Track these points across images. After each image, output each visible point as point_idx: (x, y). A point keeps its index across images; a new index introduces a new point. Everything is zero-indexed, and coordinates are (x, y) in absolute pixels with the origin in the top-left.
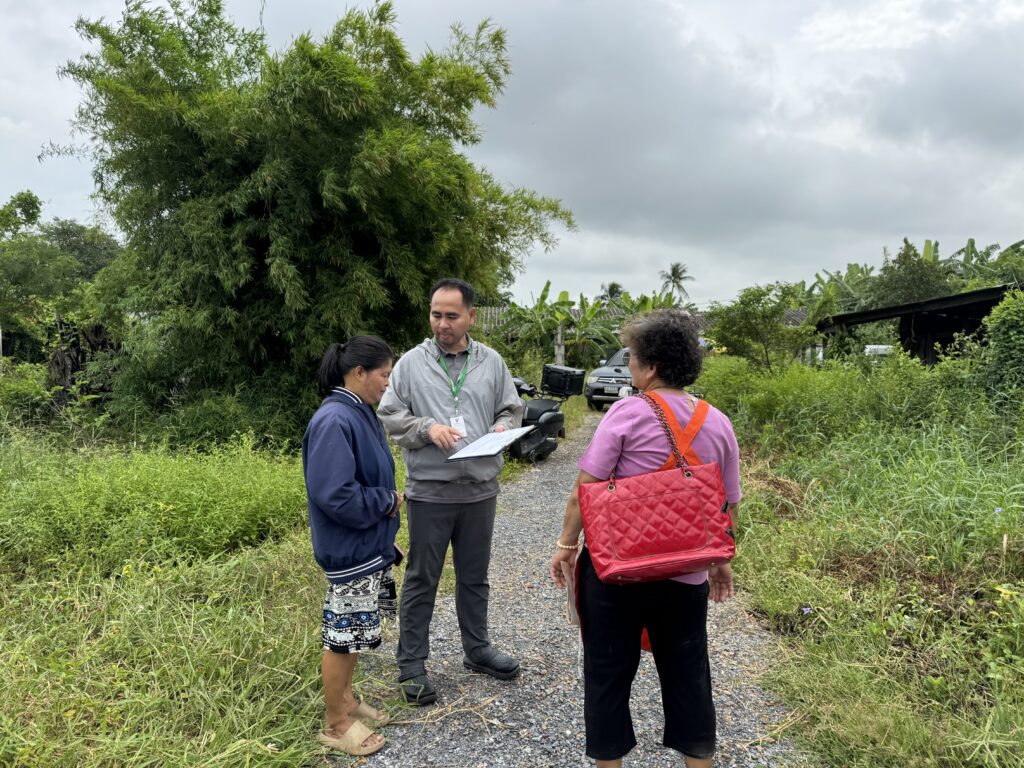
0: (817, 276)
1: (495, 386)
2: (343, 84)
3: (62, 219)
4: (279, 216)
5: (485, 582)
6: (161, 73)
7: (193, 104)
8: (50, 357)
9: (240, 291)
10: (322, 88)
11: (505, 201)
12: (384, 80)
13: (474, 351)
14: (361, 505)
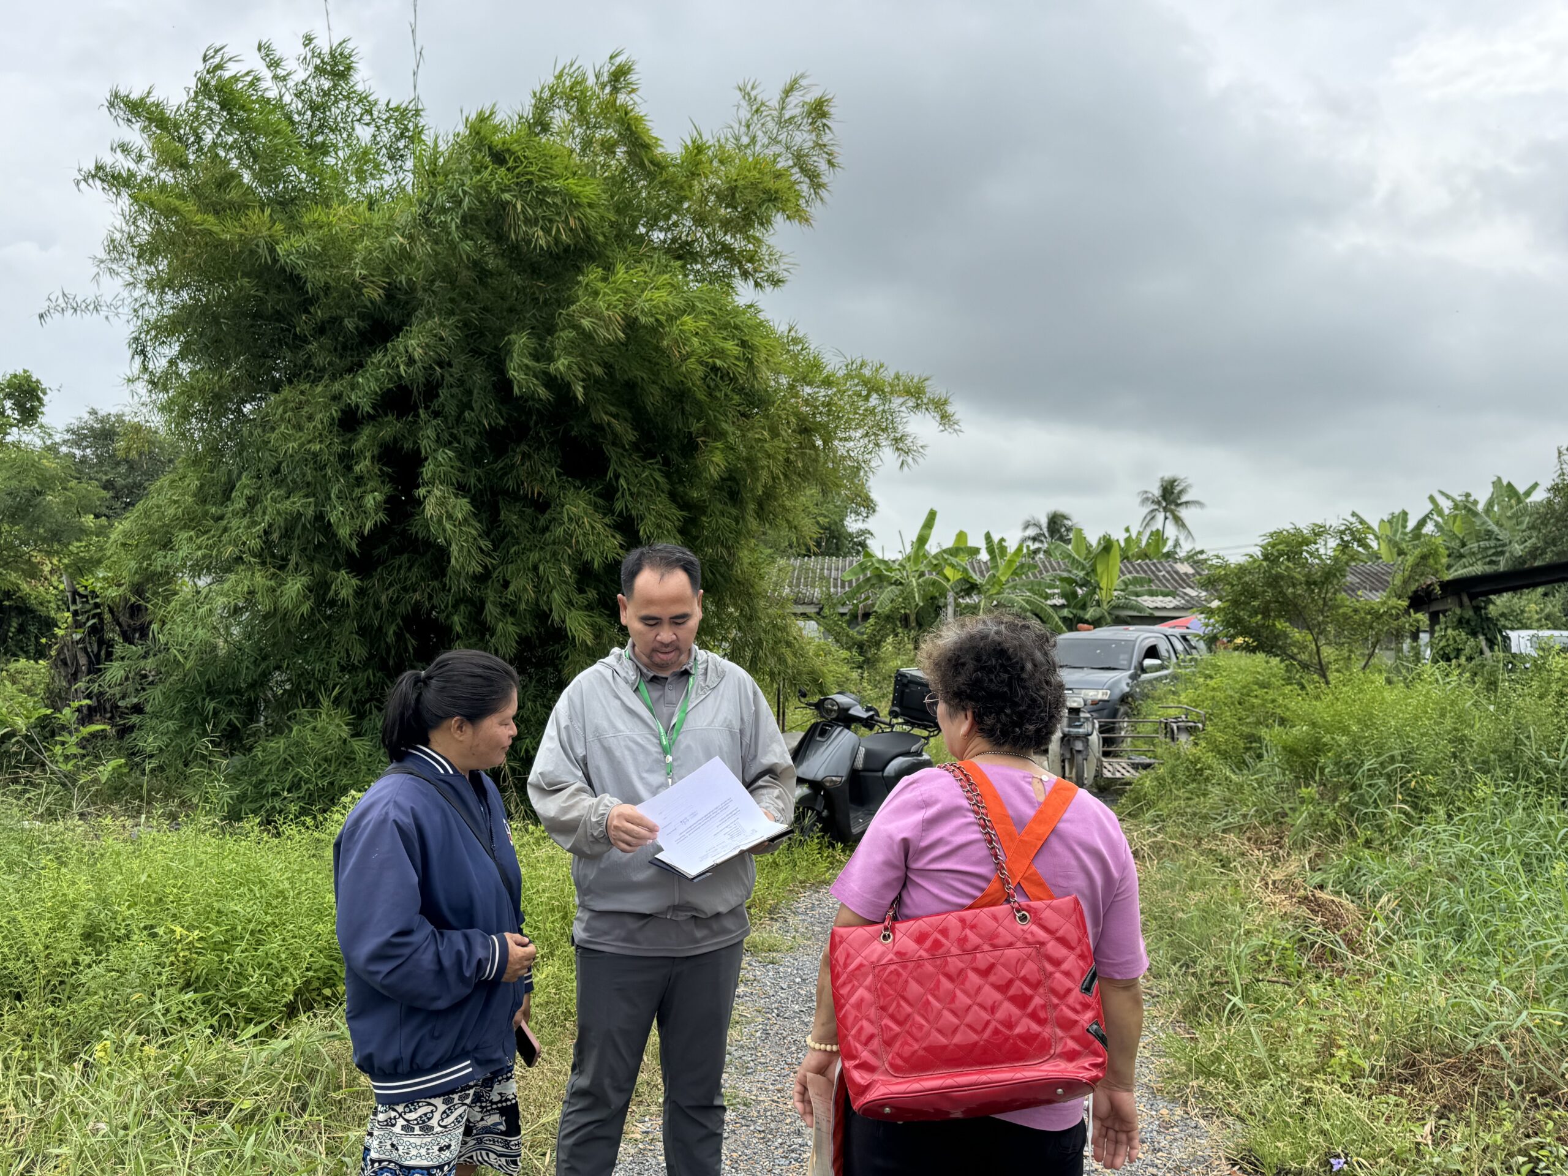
0: (1432, 499)
1: (742, 732)
2: (545, 191)
3: (102, 413)
4: (436, 414)
5: (717, 1102)
6: (247, 177)
7: (298, 228)
8: (53, 653)
9: (367, 542)
10: (507, 196)
11: (827, 382)
12: (616, 183)
13: (701, 667)
14: (433, 967)
